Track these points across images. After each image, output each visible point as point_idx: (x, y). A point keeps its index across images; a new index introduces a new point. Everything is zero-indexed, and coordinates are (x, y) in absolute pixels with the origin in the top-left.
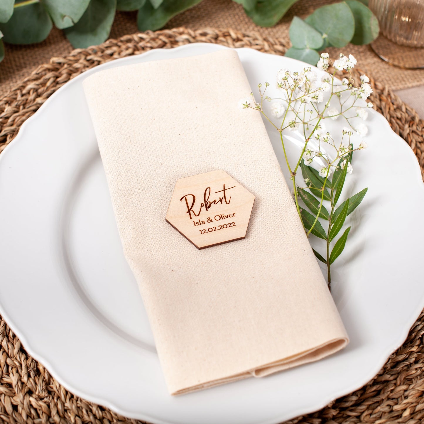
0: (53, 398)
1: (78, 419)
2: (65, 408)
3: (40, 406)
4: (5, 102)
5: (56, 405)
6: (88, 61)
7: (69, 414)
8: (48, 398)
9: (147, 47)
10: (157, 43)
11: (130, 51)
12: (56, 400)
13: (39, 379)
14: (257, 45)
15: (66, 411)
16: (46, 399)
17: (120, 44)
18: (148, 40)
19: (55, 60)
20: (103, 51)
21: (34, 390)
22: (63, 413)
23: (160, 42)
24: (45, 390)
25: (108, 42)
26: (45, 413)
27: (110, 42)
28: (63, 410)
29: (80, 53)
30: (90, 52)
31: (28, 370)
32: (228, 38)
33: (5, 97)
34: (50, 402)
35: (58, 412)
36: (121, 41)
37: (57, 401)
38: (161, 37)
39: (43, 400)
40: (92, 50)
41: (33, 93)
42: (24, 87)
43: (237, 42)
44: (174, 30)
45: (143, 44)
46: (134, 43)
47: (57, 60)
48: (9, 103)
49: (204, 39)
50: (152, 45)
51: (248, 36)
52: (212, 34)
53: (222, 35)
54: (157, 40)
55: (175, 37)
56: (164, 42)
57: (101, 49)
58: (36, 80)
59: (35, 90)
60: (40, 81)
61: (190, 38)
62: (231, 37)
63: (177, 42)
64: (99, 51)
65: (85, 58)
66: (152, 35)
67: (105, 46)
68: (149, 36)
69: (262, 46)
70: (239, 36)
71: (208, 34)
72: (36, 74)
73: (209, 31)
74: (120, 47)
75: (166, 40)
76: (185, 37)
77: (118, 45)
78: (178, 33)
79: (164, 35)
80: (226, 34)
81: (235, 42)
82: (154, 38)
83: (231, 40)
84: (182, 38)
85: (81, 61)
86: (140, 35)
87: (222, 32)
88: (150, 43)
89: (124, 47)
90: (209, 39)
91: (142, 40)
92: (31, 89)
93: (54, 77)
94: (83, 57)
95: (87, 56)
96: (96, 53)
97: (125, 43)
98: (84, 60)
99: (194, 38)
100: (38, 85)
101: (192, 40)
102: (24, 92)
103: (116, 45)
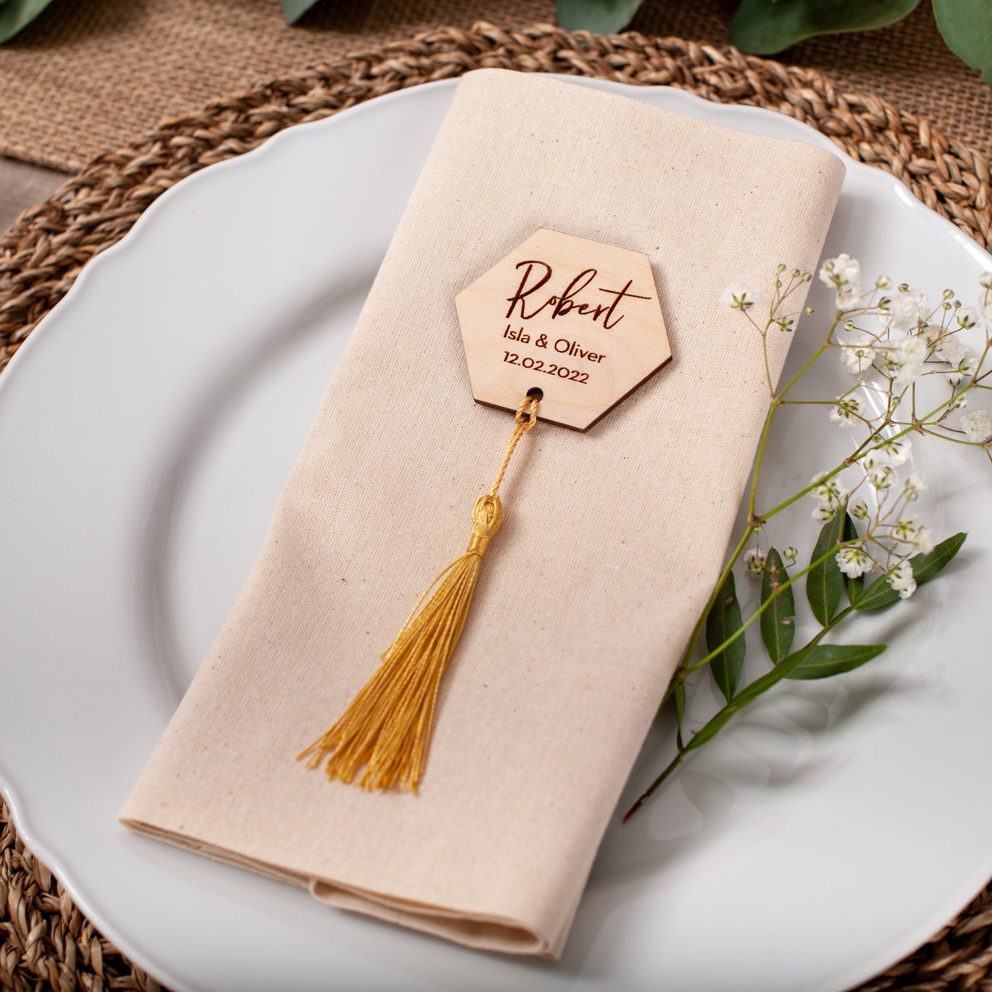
6: (558, 60)
9: (705, 82)
10: (735, 81)
11: (662, 75)
14: (964, 184)
17: (650, 51)
18: (719, 67)
19: (486, 27)
20: (604, 53)
23: (741, 84)
25: (625, 36)
27: (631, 38)
29: (548, 35)
30: (573, 42)
32: (905, 139)
38: (750, 74)
40: (580, 39)
41: (392, 79)
42: (380, 59)
43: (919, 157)
44: (796, 69)
45: (702, 74)
46: (683, 61)
47: (489, 30)
48: (326, 80)
49: (846, 117)
50: (721, 85)
51: (957, 156)
52: (875, 116)
53: (900, 127)
54: (739, 76)
55: (785, 86)
56: (750, 87)
57: (602, 45)
58: (416, 54)
59: (399, 77)
60: (425, 61)
61: (819, 103)
62: (916, 141)
63: (784, 99)
64: (593, 49)
65: (554, 52)
66: (737, 59)
67: (615, 42)
68: (729, 59)
69: (972, 192)
70: (936, 145)
71: (868, 111)
72: (423, 41)
73: (875, 106)
74: (648, 58)
75: (757, 85)
76: (809, 94)
77: (644, 52)
78: (799, 80)
79: (759, 70)
80: (910, 128)
81: (914, 156)
82: (733, 68)
83: (909, 147)
84: (800, 95)
85: (540, 55)
86: (710, 50)
87: (904, 120)
88: (720, 76)
89: (655, 61)
90: (858, 124)
91: (706, 63)
92: (392, 69)
93: (458, 65)
94: (549, 46)
95: (561, 47)
96: (587, 50)
97: (664, 53)
98: (549, 54)
99: (829, 107)
100: (411, 67)
101: (818, 109)
102: (375, 70)
103: (640, 50)
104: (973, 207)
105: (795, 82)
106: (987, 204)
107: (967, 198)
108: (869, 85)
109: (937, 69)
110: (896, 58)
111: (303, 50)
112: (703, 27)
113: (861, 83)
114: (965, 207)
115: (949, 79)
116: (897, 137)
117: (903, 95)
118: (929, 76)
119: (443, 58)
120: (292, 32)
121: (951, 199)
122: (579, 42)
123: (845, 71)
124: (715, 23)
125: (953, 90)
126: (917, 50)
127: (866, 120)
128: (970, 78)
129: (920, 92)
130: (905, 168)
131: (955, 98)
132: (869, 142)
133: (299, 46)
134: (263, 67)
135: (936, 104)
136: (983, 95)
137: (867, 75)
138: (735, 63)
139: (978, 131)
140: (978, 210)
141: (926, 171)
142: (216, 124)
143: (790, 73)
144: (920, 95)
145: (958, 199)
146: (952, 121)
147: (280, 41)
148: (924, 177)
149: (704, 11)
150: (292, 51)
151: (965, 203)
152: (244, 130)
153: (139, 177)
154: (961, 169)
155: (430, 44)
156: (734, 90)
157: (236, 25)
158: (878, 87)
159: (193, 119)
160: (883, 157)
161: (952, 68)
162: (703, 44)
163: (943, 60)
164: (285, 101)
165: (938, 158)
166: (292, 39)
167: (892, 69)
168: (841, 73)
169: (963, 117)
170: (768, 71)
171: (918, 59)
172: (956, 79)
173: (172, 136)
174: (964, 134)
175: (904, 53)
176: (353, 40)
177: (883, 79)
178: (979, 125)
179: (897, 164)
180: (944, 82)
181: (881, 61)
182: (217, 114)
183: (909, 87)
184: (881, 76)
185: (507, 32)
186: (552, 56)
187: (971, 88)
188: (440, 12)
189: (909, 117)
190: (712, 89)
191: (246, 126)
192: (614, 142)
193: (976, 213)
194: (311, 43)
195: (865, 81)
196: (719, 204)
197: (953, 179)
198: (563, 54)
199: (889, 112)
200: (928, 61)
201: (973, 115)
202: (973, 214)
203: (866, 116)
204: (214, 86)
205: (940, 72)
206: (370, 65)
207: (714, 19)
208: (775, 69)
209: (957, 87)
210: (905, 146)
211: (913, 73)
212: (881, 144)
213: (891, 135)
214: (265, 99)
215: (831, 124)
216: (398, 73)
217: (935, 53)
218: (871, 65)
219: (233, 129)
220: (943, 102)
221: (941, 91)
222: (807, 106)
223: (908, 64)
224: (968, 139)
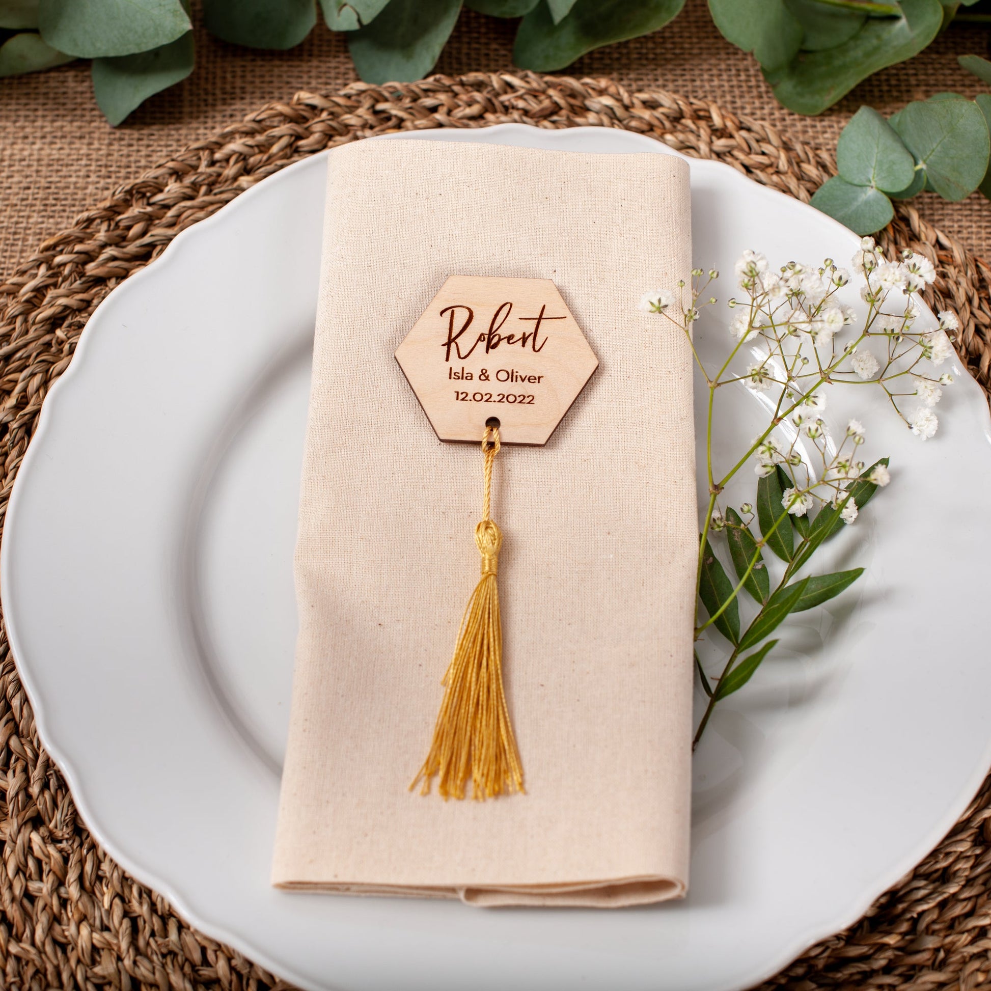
0: (81, 845)
1: (117, 905)
2: (100, 873)
3: (48, 856)
4: (171, 171)
5: (82, 862)
6: (376, 113)
7: (105, 889)
8: (70, 842)
9: (514, 107)
10: (541, 102)
11: (475, 109)
12: (85, 852)
13: (63, 798)
14: (763, 154)
15: (100, 878)
16: (64, 845)
17: (457, 88)
18: (522, 92)
19: (305, 96)
20: (415, 99)
21: (47, 819)
22: (93, 883)
23: (546, 103)
24: (69, 825)
25: (431, 79)
26: (54, 873)
27: (436, 80)
28: (94, 877)
29: (361, 92)
30: (386, 94)
31: (46, 772)
32: (703, 124)
33: (173, 160)
34: (70, 852)
35: (81, 878)
36: (462, 84)
37: (88, 853)
38: (551, 92)
39: (59, 845)
40: (391, 90)
41: (236, 162)
42: (220, 145)
43: (719, 138)
44: (587, 80)
45: (509, 100)
46: (488, 92)
47: (309, 98)
48: (178, 174)
49: (647, 114)
50: (528, 108)
51: (749, 130)
52: (669, 108)
53: (693, 114)
54: (542, 97)
55: (584, 97)
56: (556, 103)
57: (413, 91)
58: (251, 133)
59: (242, 157)
60: (260, 138)
61: (618, 107)
62: (711, 124)
63: (587, 109)
64: (407, 97)
65: (373, 106)
66: (535, 81)
67: (424, 87)
68: (528, 82)
69: (773, 160)
70: (729, 124)
71: (661, 106)
72: (254, 121)
73: (666, 99)
74: (456, 95)
75: (562, 102)
76: (607, 101)
77: (452, 91)
78: (593, 89)
79: (559, 88)
80: (702, 113)
81: (714, 138)
82: (536, 91)
83: (708, 130)
84: (600, 103)
85: (360, 111)
86: (508, 78)
87: (695, 107)
88: (525, 100)
89: (464, 97)
90: (658, 119)
91: (509, 90)
92: (234, 152)
93: (291, 135)
94: (367, 103)
95: (377, 101)
96: (399, 98)
97: (470, 89)
98: (368, 109)
99: (627, 108)
100: (251, 147)
101: (620, 112)
102: (218, 156)
103: (447, 89)
104: (778, 172)
105: (590, 91)
106: (789, 168)
107: (771, 165)
108: (648, 80)
109: (701, 54)
110: (663, 51)
111: (135, 148)
112: (487, 55)
113: (641, 80)
114: (772, 174)
115: (713, 61)
116: (694, 123)
117: (680, 83)
118: (695, 62)
119: (276, 132)
120: (118, 134)
121: (756, 168)
122: (391, 93)
123: (624, 71)
124: (496, 50)
125: (720, 70)
126: (677, 40)
127: (663, 114)
128: (732, 57)
129: (693, 78)
130: (711, 150)
131: (725, 77)
132: (671, 133)
133: (131, 145)
134: (104, 171)
135: (711, 86)
136: (747, 70)
137: (644, 71)
138: (535, 85)
139: (753, 103)
140: (785, 173)
141: (727, 149)
142: (91, 236)
143: (584, 84)
144: (694, 81)
145: (763, 167)
146: (728, 98)
147: (110, 144)
148: (728, 154)
149: (483, 40)
150: (125, 151)
151: (770, 170)
152: (118, 236)
153: (35, 301)
154: (758, 141)
155: (260, 122)
156: (542, 110)
157: (63, 137)
158: (656, 80)
159: (69, 236)
160: (688, 144)
161: (713, 51)
162: (502, 74)
163: (703, 45)
164: (145, 201)
165: (736, 135)
166: (121, 139)
167: (663, 62)
168: (621, 74)
169: (737, 92)
170: (566, 86)
171: (682, 48)
172: (719, 59)
173: (54, 256)
174: (743, 108)
175: (669, 46)
176: (177, 130)
177: (659, 72)
178: (752, 97)
179: (704, 148)
180: (711, 65)
181: (651, 56)
182: (87, 227)
183: (683, 75)
184: (655, 70)
185: (326, 97)
186: (371, 110)
187: (735, 65)
188: (249, 88)
189: (698, 104)
190: (521, 112)
191: (118, 232)
192: (490, 186)
193: (783, 177)
194: (139, 140)
195: (644, 77)
196: (596, 222)
197: (753, 151)
198: (380, 106)
199: (680, 103)
200: (691, 49)
201: (745, 89)
202: (781, 179)
203: (661, 110)
204: (66, 199)
205: (704, 56)
206: (212, 153)
207: (494, 46)
208: (570, 84)
209: (723, 66)
210: (705, 131)
211: (682, 62)
212: (682, 132)
213: (688, 122)
214: (127, 203)
215: (634, 124)
216: (241, 154)
217: (695, 40)
218: (644, 62)
219: (109, 238)
220: (716, 83)
221: (711, 73)
222: (609, 111)
223: (674, 54)
224: (747, 111)
